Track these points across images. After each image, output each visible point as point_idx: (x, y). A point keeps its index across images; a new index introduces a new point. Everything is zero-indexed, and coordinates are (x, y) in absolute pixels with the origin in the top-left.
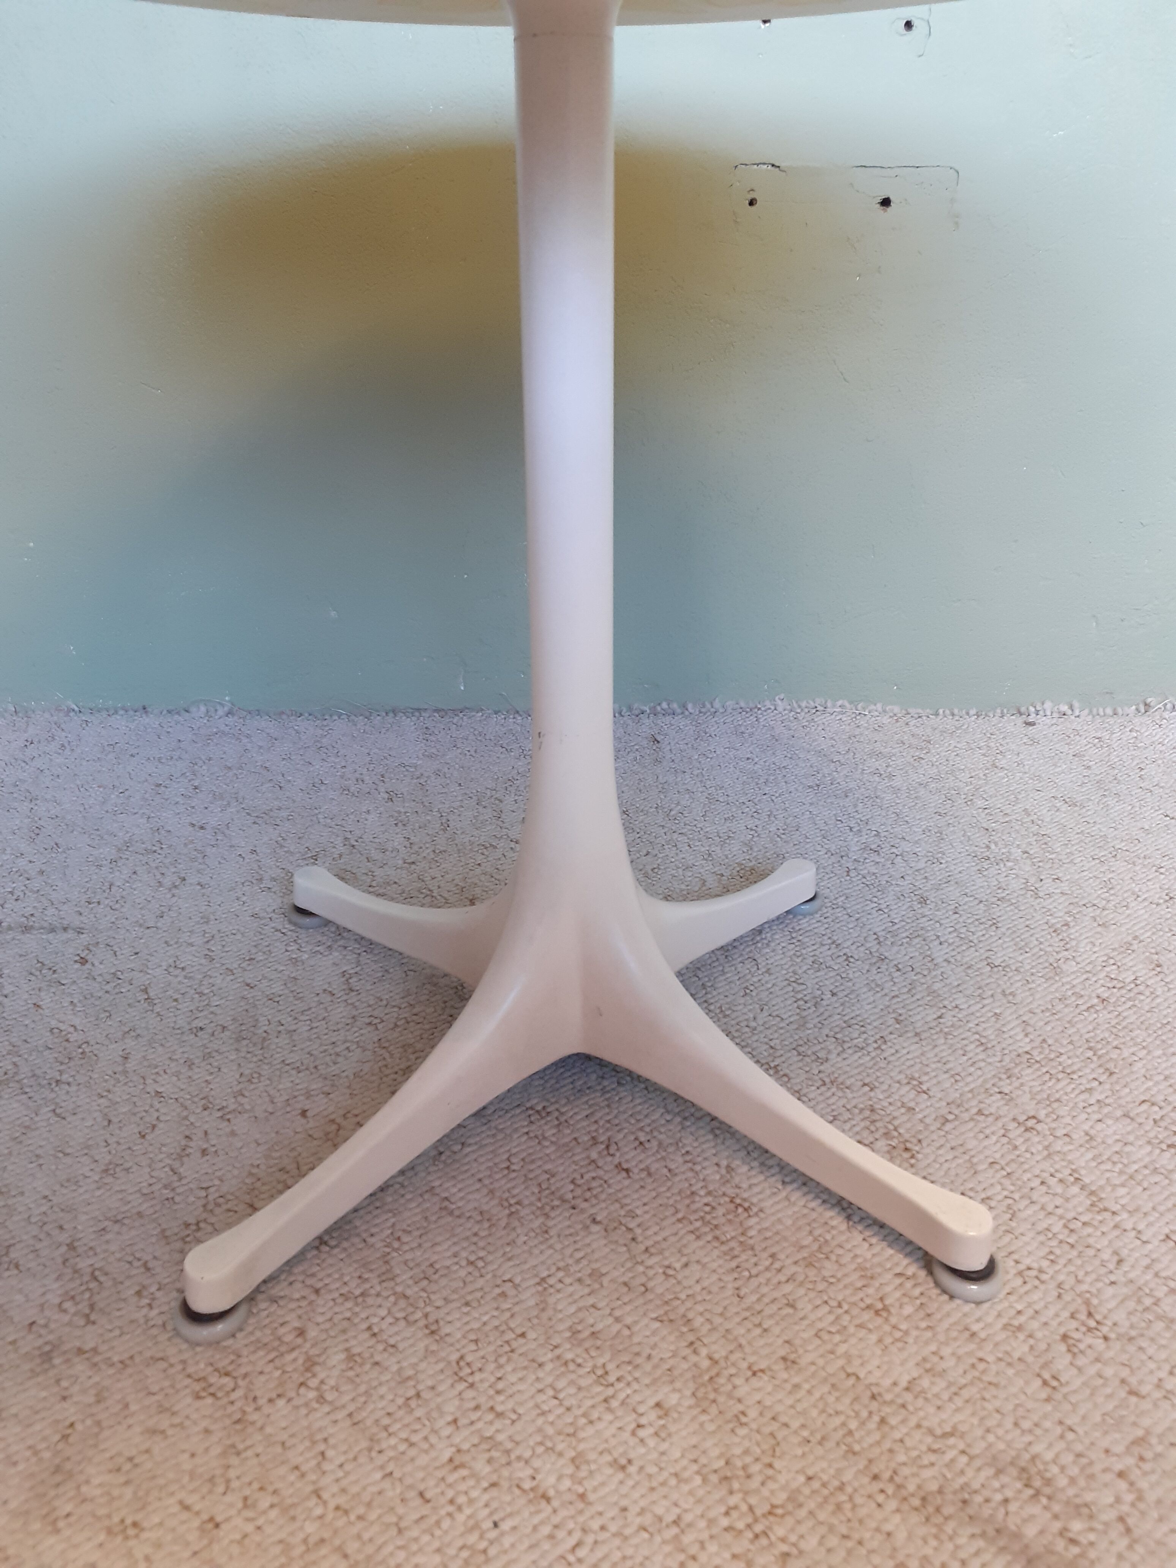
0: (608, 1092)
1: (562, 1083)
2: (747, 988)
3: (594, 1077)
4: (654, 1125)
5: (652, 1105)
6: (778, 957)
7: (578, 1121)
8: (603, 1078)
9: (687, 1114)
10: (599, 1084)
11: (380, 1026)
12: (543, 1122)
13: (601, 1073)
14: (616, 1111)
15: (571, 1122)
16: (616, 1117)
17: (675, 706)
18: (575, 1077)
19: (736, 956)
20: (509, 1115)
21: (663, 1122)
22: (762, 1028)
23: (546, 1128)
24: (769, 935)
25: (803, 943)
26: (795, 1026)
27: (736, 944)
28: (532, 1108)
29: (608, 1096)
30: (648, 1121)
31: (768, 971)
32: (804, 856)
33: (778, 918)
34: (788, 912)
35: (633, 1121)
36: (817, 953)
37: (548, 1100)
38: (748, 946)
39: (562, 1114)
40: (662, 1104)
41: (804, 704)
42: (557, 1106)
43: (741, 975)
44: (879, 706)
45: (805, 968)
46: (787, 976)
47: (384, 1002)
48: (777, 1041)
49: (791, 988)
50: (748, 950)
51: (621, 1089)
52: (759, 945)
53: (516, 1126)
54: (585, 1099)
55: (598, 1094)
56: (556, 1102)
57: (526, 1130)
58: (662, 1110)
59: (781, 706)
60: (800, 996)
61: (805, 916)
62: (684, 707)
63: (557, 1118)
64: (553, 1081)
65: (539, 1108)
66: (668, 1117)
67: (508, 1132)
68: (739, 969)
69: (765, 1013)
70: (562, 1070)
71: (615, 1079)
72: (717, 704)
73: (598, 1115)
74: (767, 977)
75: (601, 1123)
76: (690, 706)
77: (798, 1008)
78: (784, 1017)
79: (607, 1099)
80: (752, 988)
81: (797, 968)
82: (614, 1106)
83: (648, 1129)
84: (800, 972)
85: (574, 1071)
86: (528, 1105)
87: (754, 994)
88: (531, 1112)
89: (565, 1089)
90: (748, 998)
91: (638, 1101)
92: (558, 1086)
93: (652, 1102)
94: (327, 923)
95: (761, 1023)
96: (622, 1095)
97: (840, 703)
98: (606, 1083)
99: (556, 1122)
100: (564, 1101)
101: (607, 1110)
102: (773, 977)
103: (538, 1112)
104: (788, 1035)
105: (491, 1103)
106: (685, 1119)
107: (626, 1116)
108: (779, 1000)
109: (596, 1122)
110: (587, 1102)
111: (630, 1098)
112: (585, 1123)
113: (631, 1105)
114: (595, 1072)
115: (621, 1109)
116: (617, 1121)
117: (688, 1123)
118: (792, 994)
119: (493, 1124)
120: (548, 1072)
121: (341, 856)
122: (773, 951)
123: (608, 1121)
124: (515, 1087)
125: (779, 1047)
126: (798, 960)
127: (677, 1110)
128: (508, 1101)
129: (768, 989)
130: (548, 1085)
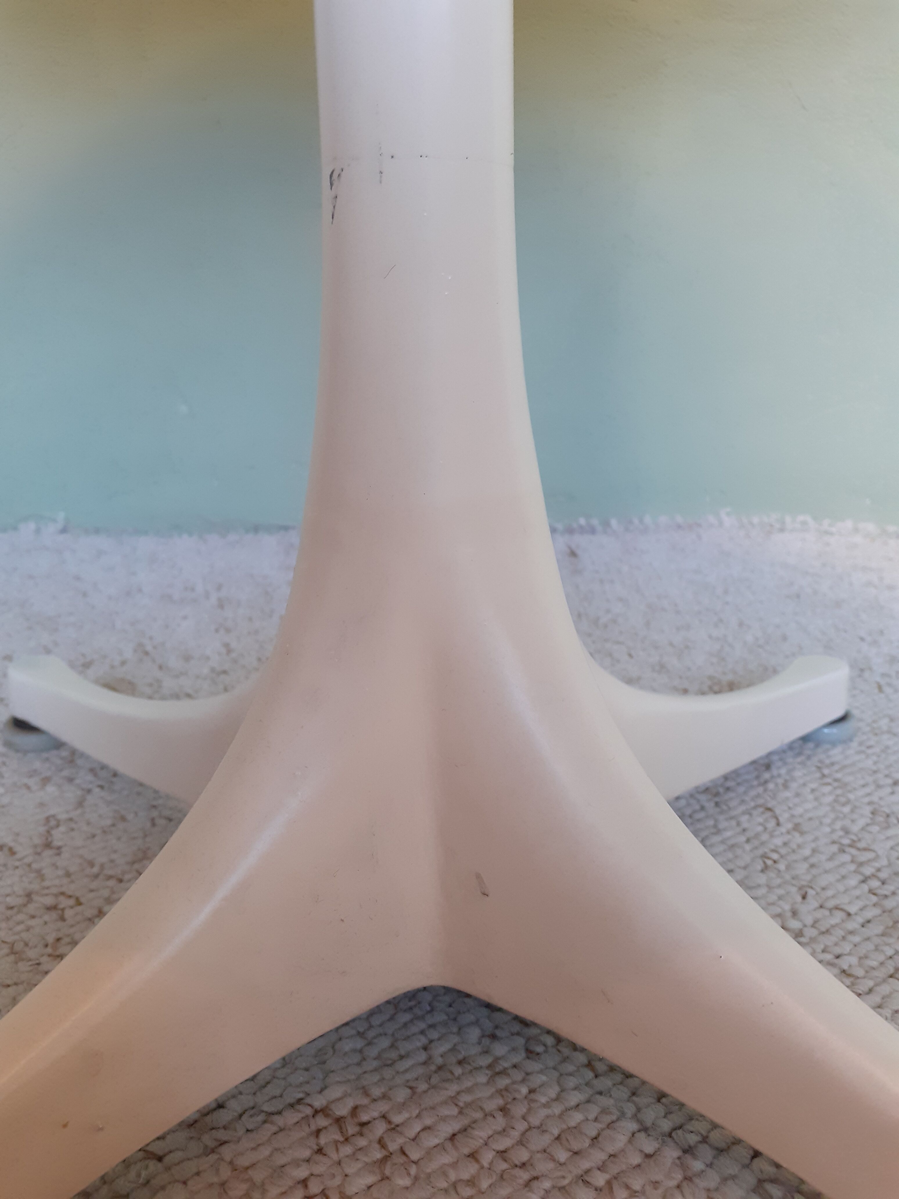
0: (503, 1072)
1: (405, 1047)
2: (764, 856)
3: (474, 1034)
4: (614, 1169)
5: (604, 1111)
6: (809, 806)
7: (429, 1153)
8: (493, 1037)
9: (693, 1139)
10: (486, 1052)
11: (68, 913)
12: (347, 1150)
13: (488, 1025)
14: (521, 1126)
15: (415, 1155)
16: (521, 1142)
17: (595, 522)
18: (434, 1034)
19: (732, 804)
20: (270, 1128)
21: (636, 1159)
22: (814, 932)
23: (351, 1168)
24: (783, 771)
25: (846, 785)
26: (879, 929)
27: (730, 784)
28: (324, 1111)
29: (503, 1082)
30: (598, 1156)
31: (797, 827)
32: (829, 648)
33: (791, 746)
34: (805, 739)
35: (562, 1156)
36: (875, 798)
37: (366, 1093)
38: (752, 787)
39: (394, 1129)
40: (630, 1109)
41: (756, 520)
42: (383, 1107)
43: (750, 834)
44: (849, 524)
45: (862, 822)
46: (835, 837)
47: (95, 870)
48: (854, 960)
49: (846, 858)
50: (753, 793)
51: (533, 1066)
52: (771, 786)
53: (281, 1160)
54: (453, 1088)
55: (482, 1078)
56: (384, 1097)
57: (302, 1173)
58: (634, 1126)
59: (727, 521)
60: (868, 871)
61: (834, 744)
62: (606, 524)
63: (381, 1143)
64: (385, 1043)
65: (342, 1110)
66: (649, 1146)
67: (258, 1175)
68: (745, 825)
69: (812, 903)
70: (405, 1017)
71: (520, 1041)
72: (648, 519)
73: (481, 1133)
74: (798, 839)
75: (487, 1157)
76: (614, 522)
77: (872, 892)
78: (853, 909)
79: (500, 1092)
80: (775, 856)
81: (847, 823)
82: (519, 1110)
83: (600, 1179)
84: (855, 828)
85: (430, 1020)
86: (319, 1102)
87: (782, 866)
88: (321, 1121)
89: (407, 1063)
90: (772, 875)
91: (575, 1098)
92: (393, 1055)
93: (604, 1101)
94: (58, 745)
95: (809, 920)
96: (538, 1079)
97: (801, 518)
98: (500, 1049)
99: (378, 1155)
100: (401, 1095)
101: (500, 1122)
102: (809, 837)
103: (339, 1121)
104: (870, 946)
105: (236, 1093)
106: (688, 1150)
107: (545, 1140)
108: (830, 878)
109: (473, 1156)
110: (454, 1100)
111: (553, 1092)
112: (446, 1159)
113: (557, 1109)
114: (476, 1023)
115: (535, 1121)
116: (523, 1155)
117: (697, 1165)
118: (853, 867)
119: (227, 1152)
120: (376, 1021)
121: (123, 663)
122: (798, 795)
123: (502, 1154)
124: (300, 1052)
125: (860, 972)
126: (846, 809)
127: (666, 1125)
128: (275, 1091)
129: (806, 859)
130: (373, 1052)
